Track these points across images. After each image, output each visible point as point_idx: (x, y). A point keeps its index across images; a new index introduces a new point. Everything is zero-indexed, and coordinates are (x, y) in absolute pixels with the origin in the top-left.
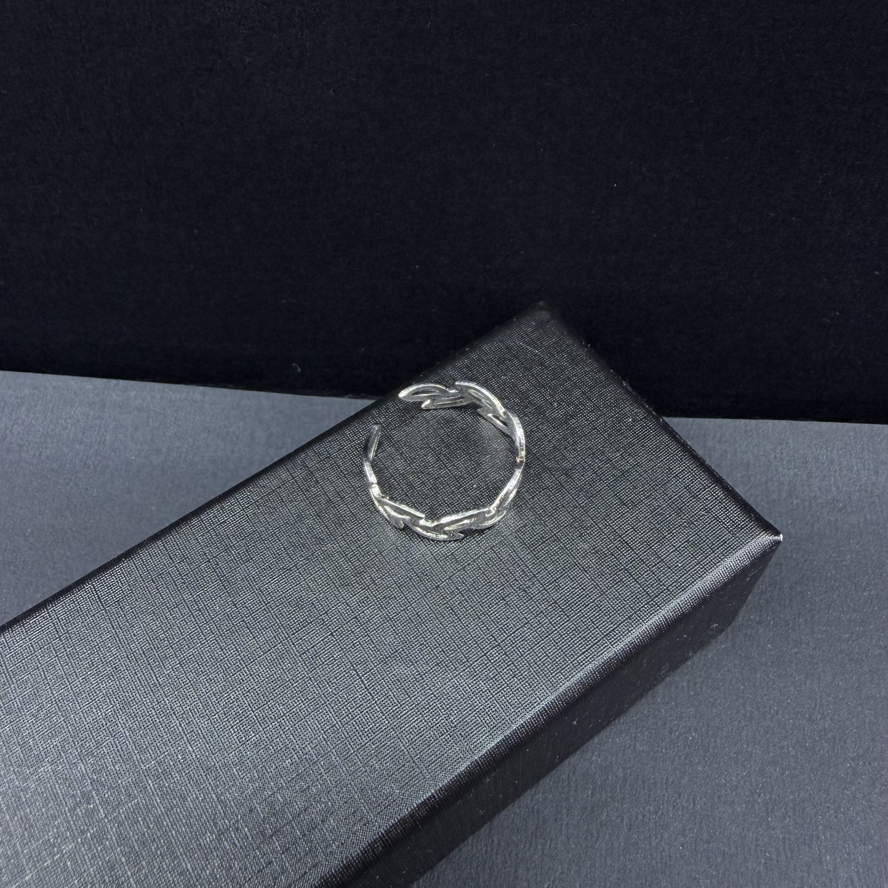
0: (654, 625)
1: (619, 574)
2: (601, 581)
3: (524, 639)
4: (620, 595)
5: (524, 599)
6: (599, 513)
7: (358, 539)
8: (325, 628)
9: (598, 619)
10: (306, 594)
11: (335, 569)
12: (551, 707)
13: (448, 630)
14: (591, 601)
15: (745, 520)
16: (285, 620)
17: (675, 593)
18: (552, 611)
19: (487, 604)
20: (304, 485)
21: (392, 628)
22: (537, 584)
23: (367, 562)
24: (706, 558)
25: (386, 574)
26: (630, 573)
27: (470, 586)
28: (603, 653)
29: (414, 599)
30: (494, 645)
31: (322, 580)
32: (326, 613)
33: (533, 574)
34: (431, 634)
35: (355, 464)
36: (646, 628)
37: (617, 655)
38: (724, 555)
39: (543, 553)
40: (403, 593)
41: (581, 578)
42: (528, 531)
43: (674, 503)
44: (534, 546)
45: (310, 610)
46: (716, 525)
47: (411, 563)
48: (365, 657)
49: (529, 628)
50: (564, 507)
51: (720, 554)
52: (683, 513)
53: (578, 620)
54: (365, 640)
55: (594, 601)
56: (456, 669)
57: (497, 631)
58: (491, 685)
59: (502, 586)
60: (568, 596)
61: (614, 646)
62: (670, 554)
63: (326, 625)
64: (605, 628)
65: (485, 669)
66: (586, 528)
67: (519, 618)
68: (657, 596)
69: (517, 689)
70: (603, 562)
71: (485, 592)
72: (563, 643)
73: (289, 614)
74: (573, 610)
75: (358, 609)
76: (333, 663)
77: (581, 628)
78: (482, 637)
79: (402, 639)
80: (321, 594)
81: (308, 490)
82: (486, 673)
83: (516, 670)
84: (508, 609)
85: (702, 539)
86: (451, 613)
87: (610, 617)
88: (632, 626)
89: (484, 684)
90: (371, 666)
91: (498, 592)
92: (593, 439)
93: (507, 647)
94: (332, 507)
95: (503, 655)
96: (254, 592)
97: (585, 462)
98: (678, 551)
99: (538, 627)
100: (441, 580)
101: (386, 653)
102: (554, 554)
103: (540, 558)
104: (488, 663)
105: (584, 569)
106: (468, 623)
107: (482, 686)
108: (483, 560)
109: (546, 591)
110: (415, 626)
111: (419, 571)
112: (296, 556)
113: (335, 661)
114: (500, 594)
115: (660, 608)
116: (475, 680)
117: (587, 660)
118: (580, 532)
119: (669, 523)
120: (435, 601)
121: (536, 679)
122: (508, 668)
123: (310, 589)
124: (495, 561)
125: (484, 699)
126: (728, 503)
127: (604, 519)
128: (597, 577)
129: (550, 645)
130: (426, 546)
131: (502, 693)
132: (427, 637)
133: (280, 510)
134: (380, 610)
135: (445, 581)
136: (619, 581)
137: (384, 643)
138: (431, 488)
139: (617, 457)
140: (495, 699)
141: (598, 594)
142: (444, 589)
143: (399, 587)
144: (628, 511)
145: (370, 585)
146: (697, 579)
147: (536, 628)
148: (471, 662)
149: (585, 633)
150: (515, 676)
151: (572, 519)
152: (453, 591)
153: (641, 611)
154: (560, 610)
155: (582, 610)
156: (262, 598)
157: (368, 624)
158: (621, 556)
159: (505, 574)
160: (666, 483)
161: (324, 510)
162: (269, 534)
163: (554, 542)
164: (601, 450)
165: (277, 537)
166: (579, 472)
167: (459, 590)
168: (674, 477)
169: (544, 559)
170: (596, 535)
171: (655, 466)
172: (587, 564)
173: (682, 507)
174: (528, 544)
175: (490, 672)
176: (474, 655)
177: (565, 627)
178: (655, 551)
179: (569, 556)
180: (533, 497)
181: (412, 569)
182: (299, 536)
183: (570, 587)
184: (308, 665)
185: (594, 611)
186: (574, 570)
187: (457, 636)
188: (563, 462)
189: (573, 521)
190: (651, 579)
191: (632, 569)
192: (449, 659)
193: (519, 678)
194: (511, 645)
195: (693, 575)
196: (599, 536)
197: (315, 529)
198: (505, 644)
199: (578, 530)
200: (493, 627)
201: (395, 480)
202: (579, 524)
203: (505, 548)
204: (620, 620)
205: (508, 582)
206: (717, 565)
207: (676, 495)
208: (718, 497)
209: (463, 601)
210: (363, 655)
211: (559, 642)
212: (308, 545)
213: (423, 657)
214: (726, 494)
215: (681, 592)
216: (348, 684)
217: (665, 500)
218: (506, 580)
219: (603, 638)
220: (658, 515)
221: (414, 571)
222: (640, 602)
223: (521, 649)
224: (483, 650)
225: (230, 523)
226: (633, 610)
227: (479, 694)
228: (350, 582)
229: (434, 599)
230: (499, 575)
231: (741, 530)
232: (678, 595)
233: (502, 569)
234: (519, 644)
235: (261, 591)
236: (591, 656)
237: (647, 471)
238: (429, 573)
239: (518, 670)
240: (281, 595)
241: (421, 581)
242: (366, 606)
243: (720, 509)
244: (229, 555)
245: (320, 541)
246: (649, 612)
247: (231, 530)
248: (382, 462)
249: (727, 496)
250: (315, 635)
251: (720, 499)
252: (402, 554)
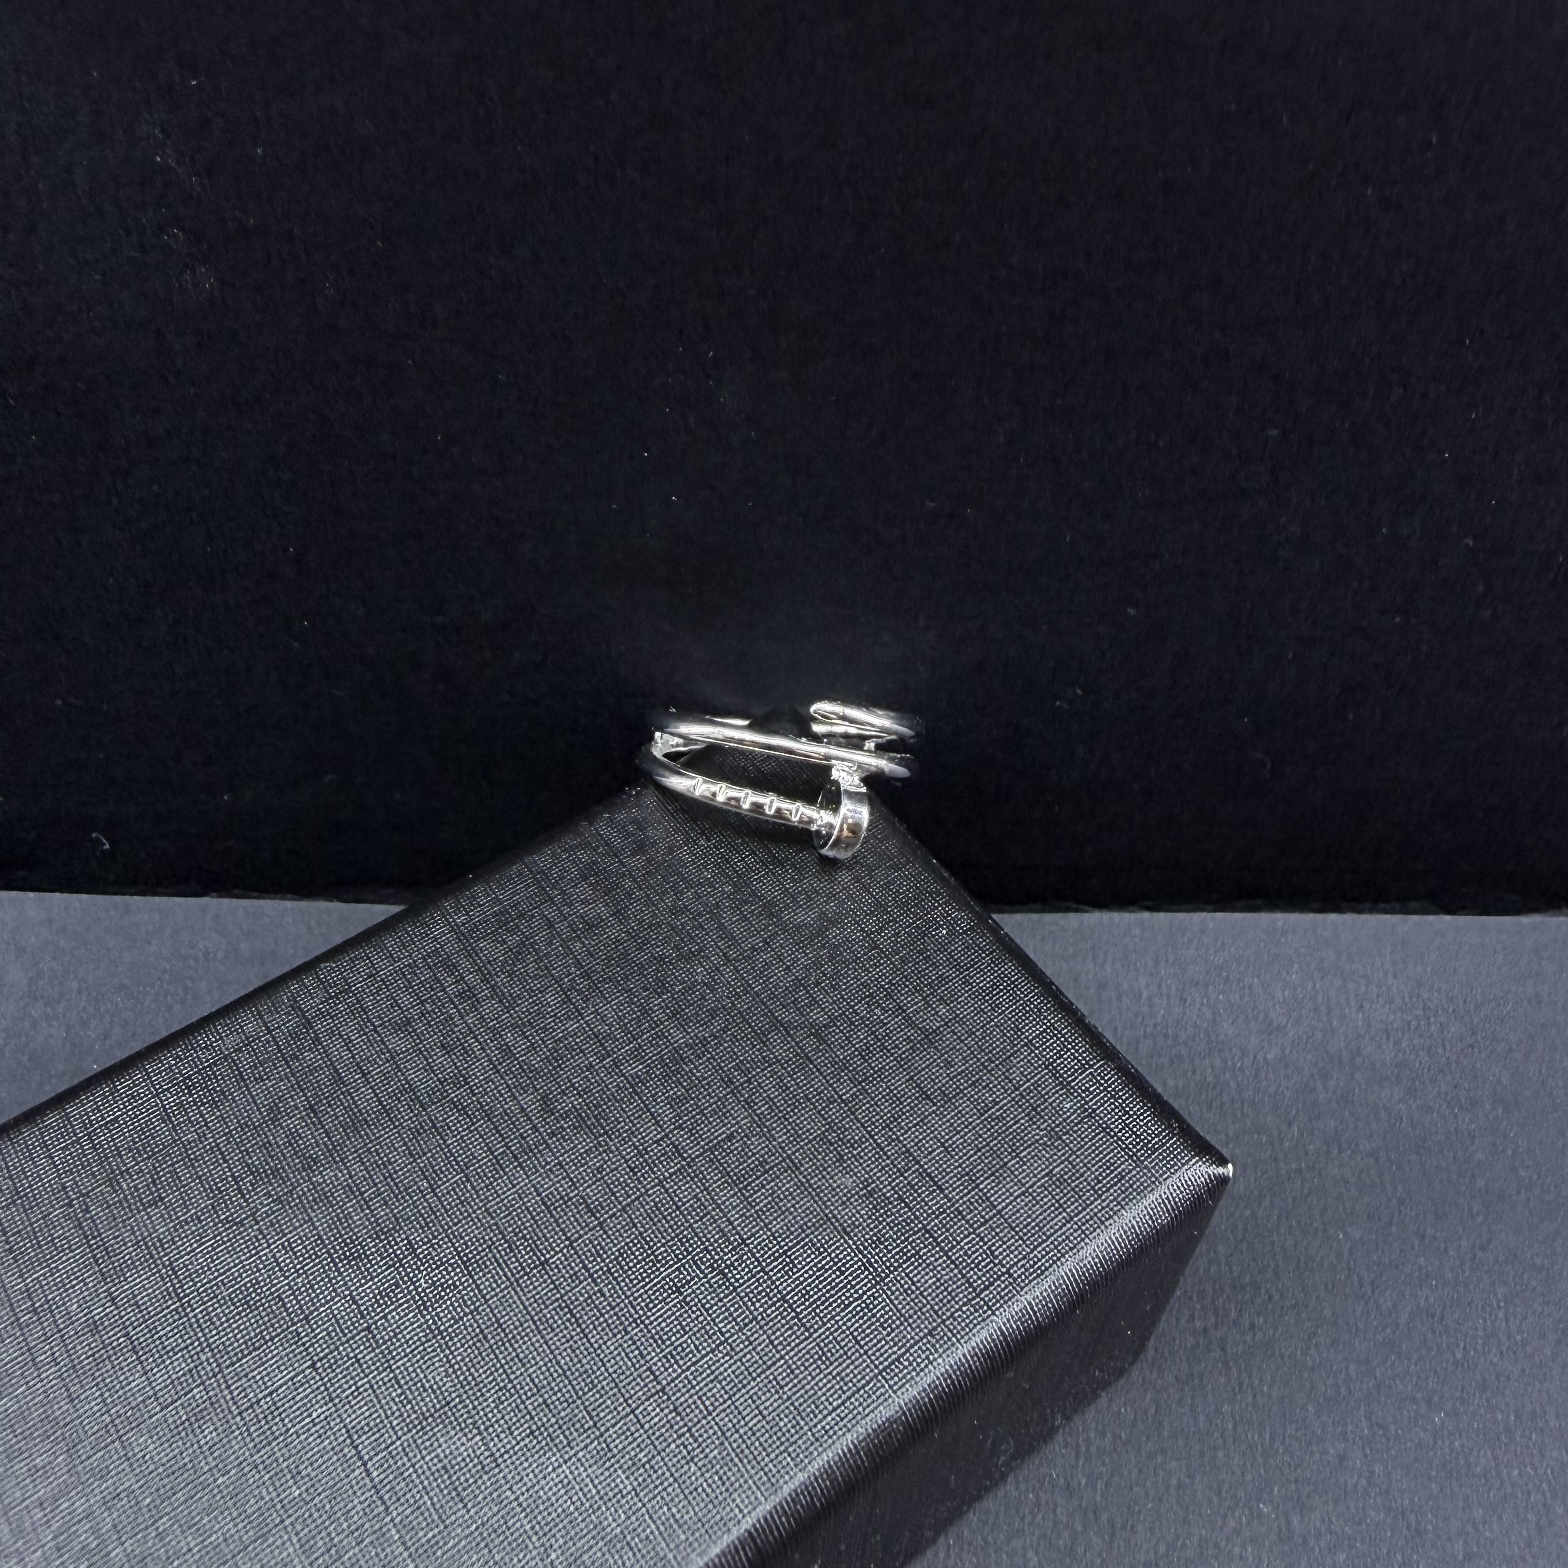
0: (980, 1350)
1: (914, 1241)
2: (877, 1254)
3: (716, 1377)
4: (914, 1284)
5: (719, 1291)
6: (878, 1114)
7: (389, 1160)
8: (301, 1353)
9: (867, 1336)
10: (269, 1277)
11: (334, 1223)
12: (764, 1530)
13: (559, 1357)
14: (856, 1296)
15: (1160, 1133)
16: (218, 1333)
17: (1023, 1281)
18: (776, 1317)
19: (643, 1301)
20: (290, 1045)
21: (443, 1351)
22: (749, 1258)
23: (404, 1209)
24: (1084, 1209)
25: (440, 1234)
26: (935, 1239)
27: (611, 1262)
28: (876, 1408)
29: (493, 1289)
30: (653, 1391)
31: (305, 1247)
32: (306, 1317)
33: (741, 1237)
34: (524, 1365)
35: (398, 1005)
36: (964, 1355)
37: (904, 1413)
38: (1119, 1203)
39: (763, 1194)
40: (472, 1277)
41: (837, 1248)
42: (736, 1149)
43: (1024, 1097)
44: (745, 1179)
45: (273, 1312)
46: (1104, 1143)
47: (495, 1211)
48: (379, 1416)
49: (727, 1354)
50: (809, 1100)
51: (1111, 1202)
52: (1042, 1117)
53: (827, 1337)
54: (382, 1379)
55: (861, 1297)
56: (569, 1444)
57: (660, 1360)
58: (640, 1479)
59: (676, 1263)
60: (809, 1285)
61: (899, 1393)
62: (1015, 1199)
63: (304, 1344)
64: (882, 1355)
65: (630, 1444)
66: (852, 1146)
67: (707, 1332)
68: (986, 1288)
69: (696, 1489)
70: (881, 1216)
71: (641, 1274)
72: (795, 1386)
73: (227, 1321)
74: (817, 1315)
75: (374, 1310)
76: (309, 1430)
77: (832, 1355)
78: (628, 1373)
79: (462, 1378)
80: (298, 1277)
81: (297, 1057)
82: (633, 1453)
83: (695, 1445)
84: (686, 1312)
85: (1077, 1171)
86: (568, 1320)
87: (893, 1330)
88: (936, 1351)
89: (627, 1478)
90: (390, 1437)
91: (668, 1275)
92: (871, 966)
93: (678, 1395)
94: (342, 1093)
95: (670, 1412)
96: (159, 1271)
97: (855, 1011)
98: (1030, 1194)
99: (746, 1351)
100: (553, 1249)
101: (424, 1409)
102: (786, 1197)
103: (757, 1204)
104: (637, 1430)
105: (844, 1229)
106: (601, 1342)
107: (622, 1482)
108: (643, 1207)
109: (766, 1273)
110: (491, 1347)
111: (510, 1229)
112: (256, 1194)
113: (315, 1425)
114: (671, 1280)
115: (993, 1313)
116: (608, 1469)
117: (841, 1424)
118: (838, 1153)
119: (1014, 1137)
120: (538, 1293)
121: (736, 1465)
122: (678, 1442)
123: (278, 1265)
124: (666, 1210)
125: (624, 1513)
126: (1127, 1099)
127: (887, 1126)
128: (870, 1245)
129: (769, 1391)
130: (528, 1177)
131: (662, 1498)
132: (513, 1373)
133: (233, 1098)
134: (420, 1312)
135: (561, 1251)
136: (913, 1255)
137: (423, 1386)
138: (547, 1058)
139: (916, 1003)
140: (648, 1511)
141: (870, 1281)
142: (557, 1267)
143: (464, 1263)
144: (934, 1112)
145: (405, 1257)
146: (1067, 1252)
147: (741, 1354)
148: (603, 1429)
149: (840, 1365)
150: (692, 1459)
151: (824, 1126)
152: (575, 1273)
153: (955, 1319)
154: (793, 1314)
155: (838, 1314)
156: (173, 1285)
157: (393, 1344)
158: (918, 1203)
159: (685, 1237)
160: (1009, 1057)
161: (326, 1098)
162: (204, 1147)
163: (786, 1171)
164: (885, 990)
165: (222, 1153)
166: (841, 1031)
167: (588, 1270)
168: (1026, 1045)
169: (765, 1206)
170: (870, 1159)
171: (989, 1023)
172: (850, 1218)
173: (1039, 1106)
174: (735, 1174)
175: (641, 1451)
176: (611, 1412)
177: (800, 1351)
178: (985, 1194)
179: (815, 1202)
180: (749, 1079)
181: (496, 1224)
182: (268, 1152)
183: (815, 1265)
184: (255, 1435)
185: (861, 1318)
186: (825, 1230)
187: (577, 1370)
188: (812, 1011)
189: (827, 1130)
190: (977, 1250)
191: (939, 1229)
192: (557, 1422)
193: (700, 1464)
194: (688, 1391)
195: (1060, 1244)
196: (877, 1160)
197: (301, 1138)
198: (675, 1389)
199: (835, 1149)
200: (654, 1350)
201: (477, 1041)
202: (838, 1136)
203: (687, 1182)
204: (912, 1338)
205: (689, 1253)
206: (1107, 1223)
207: (1028, 1080)
208: (1109, 1086)
209: (595, 1294)
210: (376, 1411)
211: (787, 1385)
212: (285, 1171)
213: (503, 1417)
214: (1123, 1082)
215: (1035, 1279)
216: (337, 1479)
217: (1006, 1091)
218: (686, 1250)
219: (876, 1376)
220: (993, 1120)
221: (498, 1228)
222: (953, 1298)
223: (708, 1399)
224: (630, 1402)
225: (126, 1123)
226: (939, 1317)
227: (614, 1501)
228: (365, 1252)
229: (535, 1288)
230: (672, 1239)
231: (1153, 1153)
232: (1030, 1286)
233: (678, 1227)
234: (705, 1390)
235: (173, 1269)
236: (850, 1416)
237: (974, 1033)
238: (529, 1233)
239: (700, 1445)
240: (216, 1278)
241: (512, 1251)
242: (392, 1303)
243: (1113, 1110)
244: (116, 1191)
245: (310, 1165)
246: (971, 1322)
247: (125, 1138)
248: (453, 1003)
249: (1127, 1086)
250: (278, 1367)
251: (1114, 1090)
252: (477, 1192)
